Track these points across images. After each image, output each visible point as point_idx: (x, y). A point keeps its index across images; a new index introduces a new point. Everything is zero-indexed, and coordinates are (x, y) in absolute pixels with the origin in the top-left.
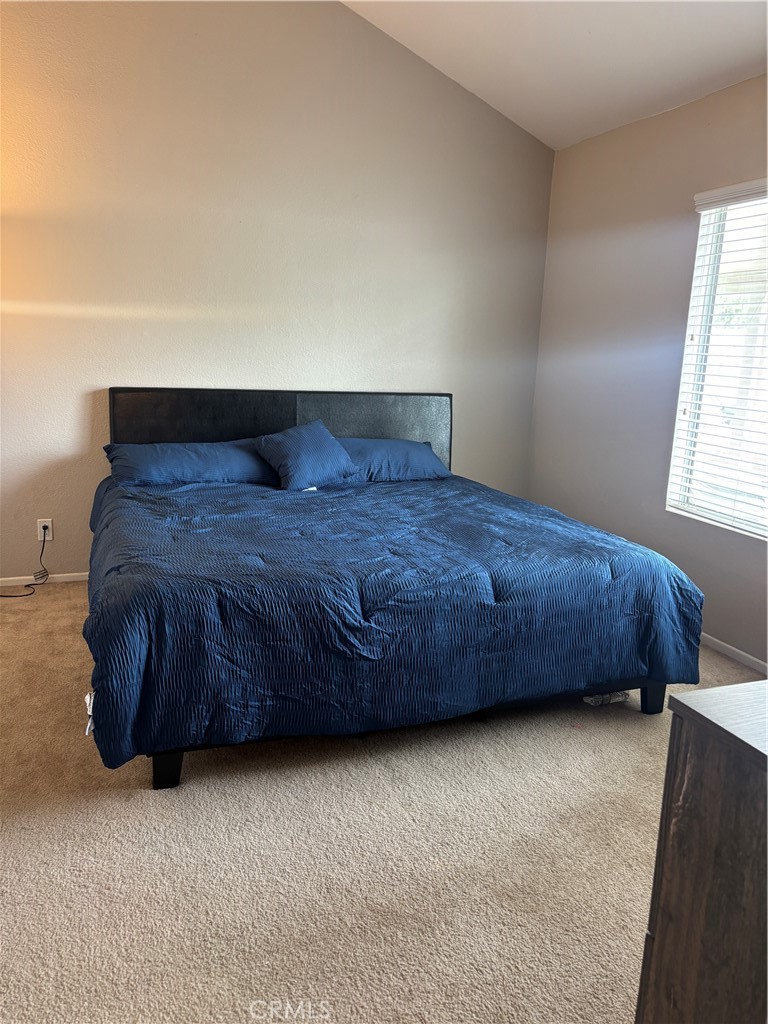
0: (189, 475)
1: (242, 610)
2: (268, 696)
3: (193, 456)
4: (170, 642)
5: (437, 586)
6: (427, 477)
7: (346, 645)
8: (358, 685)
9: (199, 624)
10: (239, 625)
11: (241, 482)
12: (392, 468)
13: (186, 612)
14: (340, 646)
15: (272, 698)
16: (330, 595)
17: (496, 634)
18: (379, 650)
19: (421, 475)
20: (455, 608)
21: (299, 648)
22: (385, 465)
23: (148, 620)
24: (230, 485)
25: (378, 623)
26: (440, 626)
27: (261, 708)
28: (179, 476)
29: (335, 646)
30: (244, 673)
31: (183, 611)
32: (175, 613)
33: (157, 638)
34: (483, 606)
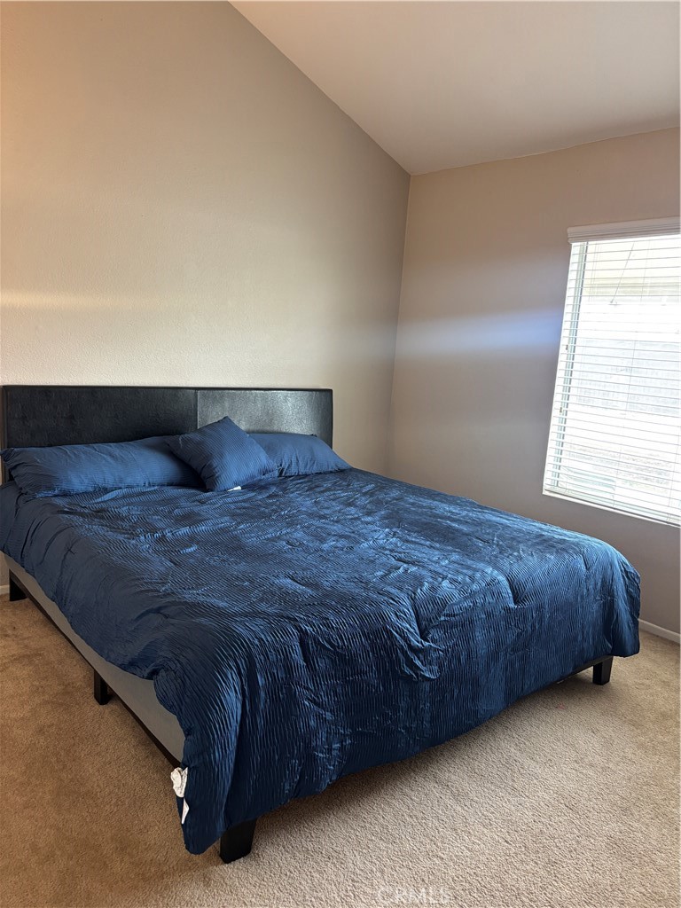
0: (110, 482)
1: (324, 646)
2: (347, 735)
3: (109, 459)
4: (262, 694)
5: (473, 594)
6: (330, 470)
7: (411, 669)
8: (421, 706)
9: (289, 668)
10: (321, 664)
11: (162, 485)
12: (300, 463)
13: (275, 659)
14: (407, 671)
15: (350, 736)
16: (394, 618)
17: (519, 635)
18: (436, 668)
19: (325, 469)
20: (489, 615)
21: (373, 677)
22: (294, 460)
23: (240, 673)
24: (153, 489)
25: (434, 641)
26: (479, 635)
27: (341, 749)
28: (100, 482)
29: (403, 672)
30: (328, 716)
31: (272, 657)
32: (265, 660)
33: (249, 694)
34: (508, 610)
